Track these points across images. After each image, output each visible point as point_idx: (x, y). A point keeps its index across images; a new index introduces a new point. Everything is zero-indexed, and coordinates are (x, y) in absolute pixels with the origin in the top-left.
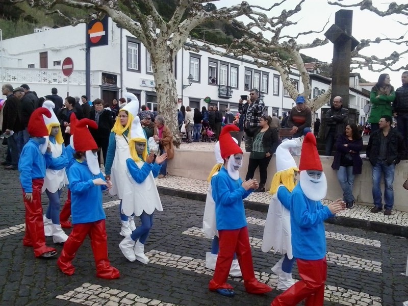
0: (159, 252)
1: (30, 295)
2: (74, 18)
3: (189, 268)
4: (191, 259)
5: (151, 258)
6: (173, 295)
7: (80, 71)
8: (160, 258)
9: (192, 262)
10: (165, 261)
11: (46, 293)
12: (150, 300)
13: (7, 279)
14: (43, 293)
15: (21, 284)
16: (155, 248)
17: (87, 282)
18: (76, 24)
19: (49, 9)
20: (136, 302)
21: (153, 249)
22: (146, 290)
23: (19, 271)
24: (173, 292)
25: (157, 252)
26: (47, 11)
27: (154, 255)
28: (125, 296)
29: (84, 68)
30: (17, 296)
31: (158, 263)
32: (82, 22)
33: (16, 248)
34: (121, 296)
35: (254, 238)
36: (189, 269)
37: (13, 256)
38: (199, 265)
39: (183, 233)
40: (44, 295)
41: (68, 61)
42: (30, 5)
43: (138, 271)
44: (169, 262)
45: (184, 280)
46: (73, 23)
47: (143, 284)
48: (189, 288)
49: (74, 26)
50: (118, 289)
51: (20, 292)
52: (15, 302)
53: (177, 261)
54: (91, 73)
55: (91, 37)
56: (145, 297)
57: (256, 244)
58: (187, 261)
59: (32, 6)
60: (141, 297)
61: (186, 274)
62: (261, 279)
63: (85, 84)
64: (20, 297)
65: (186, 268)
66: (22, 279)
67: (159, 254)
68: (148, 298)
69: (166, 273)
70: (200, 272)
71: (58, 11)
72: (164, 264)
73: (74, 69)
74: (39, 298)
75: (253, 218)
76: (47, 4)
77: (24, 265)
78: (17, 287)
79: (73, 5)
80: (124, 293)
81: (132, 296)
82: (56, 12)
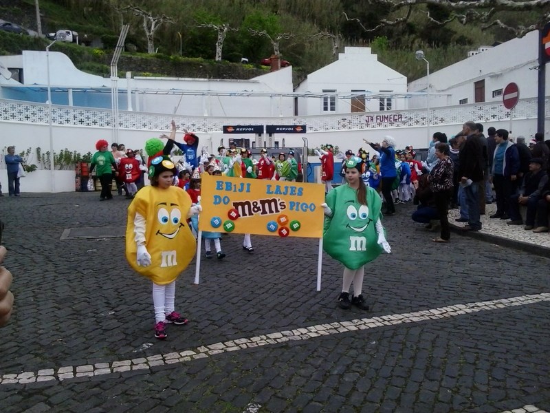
1: (452, 403)
2: (520, 27)
7: (529, 100)
11: (473, 405)
13: (425, 375)
14: (468, 405)
15: (441, 386)
17: (532, 404)
18: (524, 34)
19: (486, 22)
23: (439, 368)
26: (484, 25)
29: (536, 94)
30: (437, 400)
32: (532, 30)
33: (438, 337)
37: (433, 347)
40: (470, 408)
41: (512, 88)
42: (462, 22)
46: (519, 34)
49: (521, 37)
51: (440, 396)
52: (434, 407)
54: (546, 100)
55: (546, 47)
59: (464, 22)
63: (537, 117)
64: (439, 401)
66: (442, 379)
71: (499, 21)
73: (520, 98)
74: (463, 410)
76: (482, 15)
77: (445, 362)
78: (436, 389)
79: (519, 9)
82: (496, 23)
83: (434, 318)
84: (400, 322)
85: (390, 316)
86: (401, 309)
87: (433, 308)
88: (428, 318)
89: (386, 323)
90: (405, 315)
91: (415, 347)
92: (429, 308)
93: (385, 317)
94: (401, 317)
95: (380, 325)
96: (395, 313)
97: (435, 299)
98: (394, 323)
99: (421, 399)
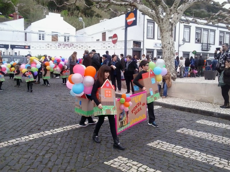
0: (162, 142)
1: (91, 160)
2: (119, 12)
3: (180, 153)
4: (182, 147)
5: (157, 145)
6: (169, 169)
7: (121, 41)
8: (162, 146)
9: (182, 150)
10: (165, 147)
11: (99, 160)
12: (155, 170)
13: (80, 150)
14: (97, 160)
15: (87, 154)
16: (159, 139)
17: (121, 156)
18: (120, 15)
19: (106, 9)
20: (147, 171)
21: (158, 139)
22: (153, 164)
23: (86, 146)
24: (170, 167)
25: (161, 141)
26: (105, 10)
27: (159, 143)
28: (141, 166)
29: (124, 39)
30: (85, 160)
31: (161, 148)
32: (123, 14)
34: (138, 166)
35: (224, 137)
36: (180, 154)
38: (186, 152)
39: (177, 131)
40: (98, 161)
41: (115, 36)
42: (97, 7)
43: (149, 152)
44: (168, 148)
45: (177, 161)
46: (118, 15)
47: (152, 160)
48: (179, 166)
49: (119, 16)
50: (137, 162)
51: (86, 158)
52: (83, 163)
53: (173, 148)
54: (127, 42)
55: (128, 21)
56: (152, 168)
57: (226, 141)
58: (179, 149)
59: (98, 8)
60: (150, 168)
61: (178, 157)
62: (229, 165)
63: (124, 48)
64: (86, 160)
65: (178, 153)
66: (87, 151)
67: (162, 143)
68: (154, 169)
69: (166, 155)
70: (187, 156)
71: (111, 9)
72: (165, 149)
73: (118, 40)
74: (95, 162)
75: (223, 124)
76: (105, 6)
77: (89, 143)
78: (85, 155)
79: (118, 5)
80: (141, 165)
81: (145, 167)
82: (110, 10)
84: (71, 128)
85: (66, 127)
86: (72, 123)
89: (65, 130)
90: (73, 125)
91: (77, 139)
93: (64, 127)
94: (71, 126)
95: (63, 131)
96: (69, 125)
98: (68, 129)
99: (79, 160)
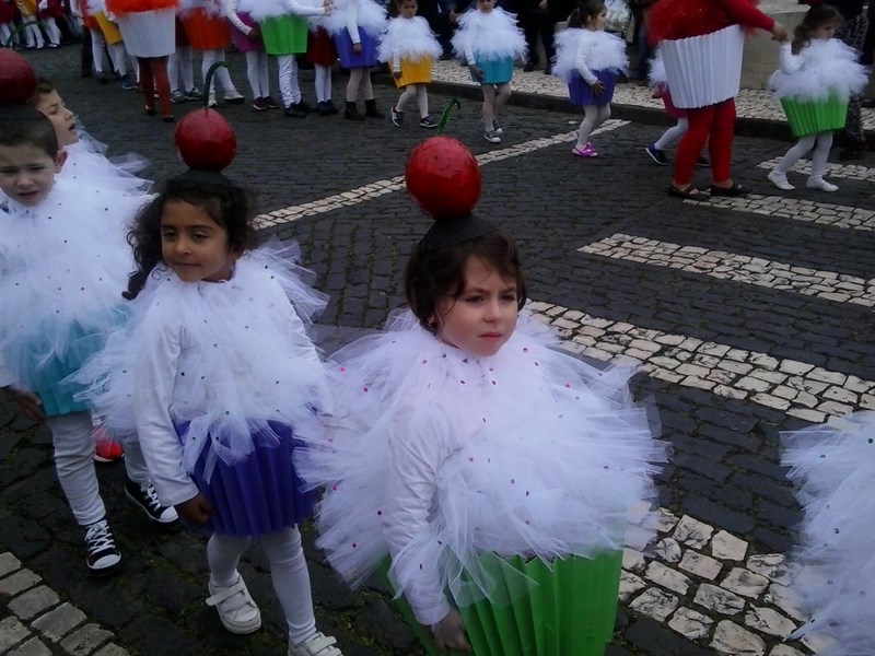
0: (631, 238)
1: (388, 307)
3: (696, 267)
4: (703, 251)
5: (615, 249)
6: (660, 316)
8: (633, 250)
9: (705, 258)
10: (642, 254)
12: (611, 322)
13: (346, 279)
15: (370, 289)
16: (623, 230)
20: (583, 325)
21: (619, 232)
22: (604, 305)
23: (365, 267)
24: (660, 310)
25: (628, 237)
27: (620, 244)
28: (561, 315)
30: (367, 307)
31: (630, 258)
33: (357, 228)
34: (552, 314)
35: (858, 210)
36: (697, 271)
37: (352, 242)
38: (719, 264)
43: (587, 272)
44: (652, 257)
45: (684, 290)
47: (597, 294)
48: (695, 304)
50: (548, 302)
51: (371, 301)
52: (364, 316)
53: (671, 255)
56: (601, 318)
57: (862, 222)
58: (692, 255)
60: (594, 317)
61: (691, 278)
62: (867, 293)
64: (371, 308)
65: (691, 269)
66: (371, 281)
67: (631, 241)
68: (608, 320)
69: (646, 275)
70: (722, 276)
72: (643, 261)
75: (860, 167)
77: (372, 258)
78: (364, 294)
80: (560, 309)
81: (576, 315)
83: (348, 204)
84: (300, 216)
85: (283, 211)
86: (299, 198)
87: (346, 191)
88: (340, 206)
89: (279, 220)
90: (306, 205)
91: (327, 246)
92: (339, 191)
93: (276, 213)
94: (299, 209)
95: (271, 224)
96: (290, 205)
97: (347, 179)
98: (292, 219)
99: (346, 309)
